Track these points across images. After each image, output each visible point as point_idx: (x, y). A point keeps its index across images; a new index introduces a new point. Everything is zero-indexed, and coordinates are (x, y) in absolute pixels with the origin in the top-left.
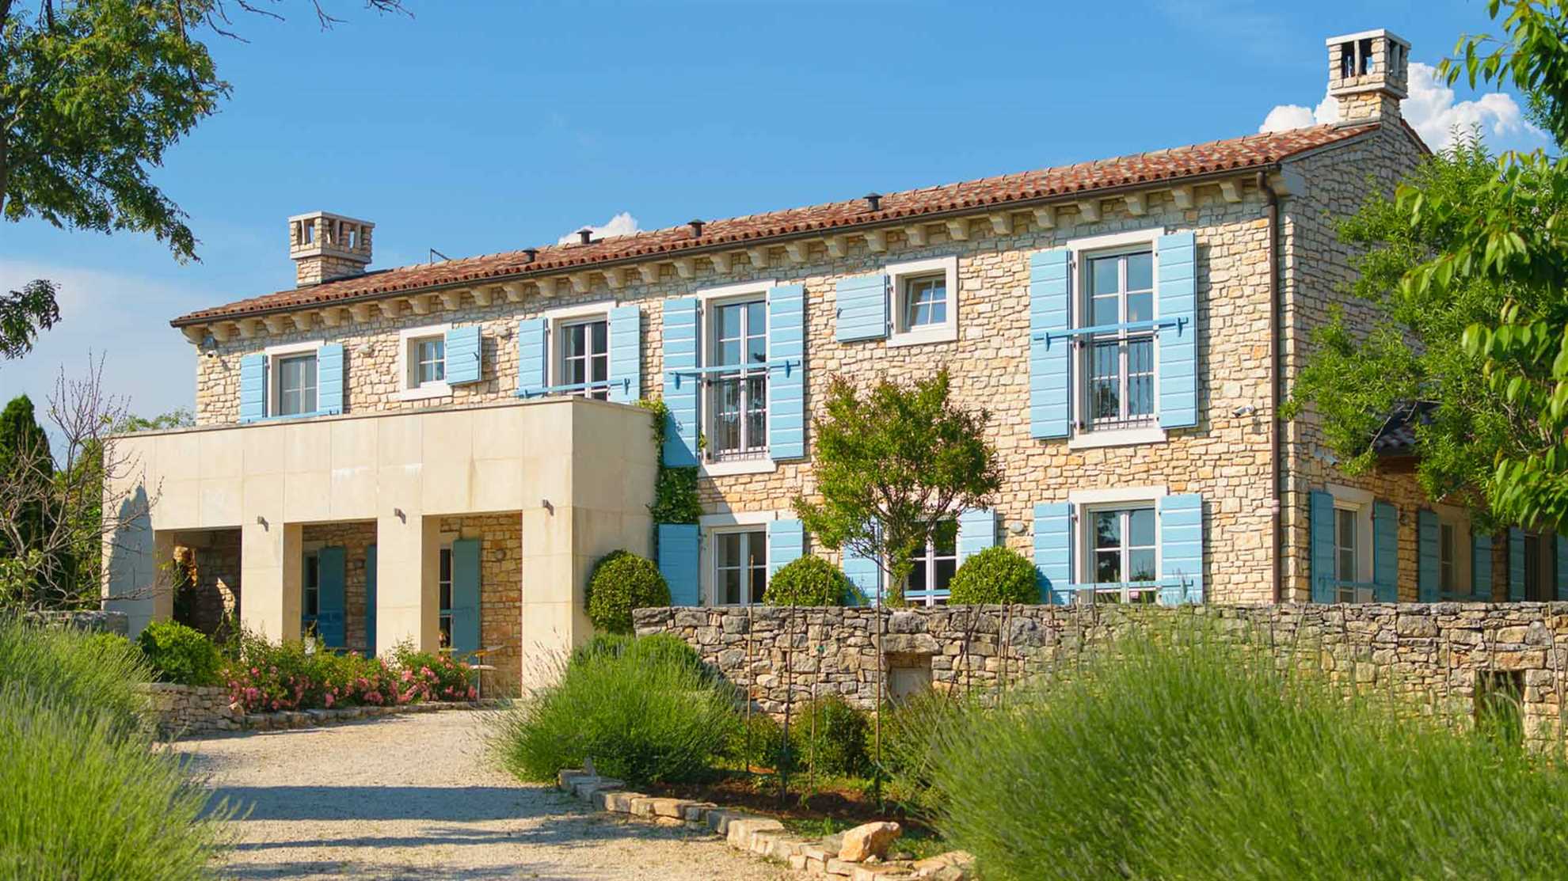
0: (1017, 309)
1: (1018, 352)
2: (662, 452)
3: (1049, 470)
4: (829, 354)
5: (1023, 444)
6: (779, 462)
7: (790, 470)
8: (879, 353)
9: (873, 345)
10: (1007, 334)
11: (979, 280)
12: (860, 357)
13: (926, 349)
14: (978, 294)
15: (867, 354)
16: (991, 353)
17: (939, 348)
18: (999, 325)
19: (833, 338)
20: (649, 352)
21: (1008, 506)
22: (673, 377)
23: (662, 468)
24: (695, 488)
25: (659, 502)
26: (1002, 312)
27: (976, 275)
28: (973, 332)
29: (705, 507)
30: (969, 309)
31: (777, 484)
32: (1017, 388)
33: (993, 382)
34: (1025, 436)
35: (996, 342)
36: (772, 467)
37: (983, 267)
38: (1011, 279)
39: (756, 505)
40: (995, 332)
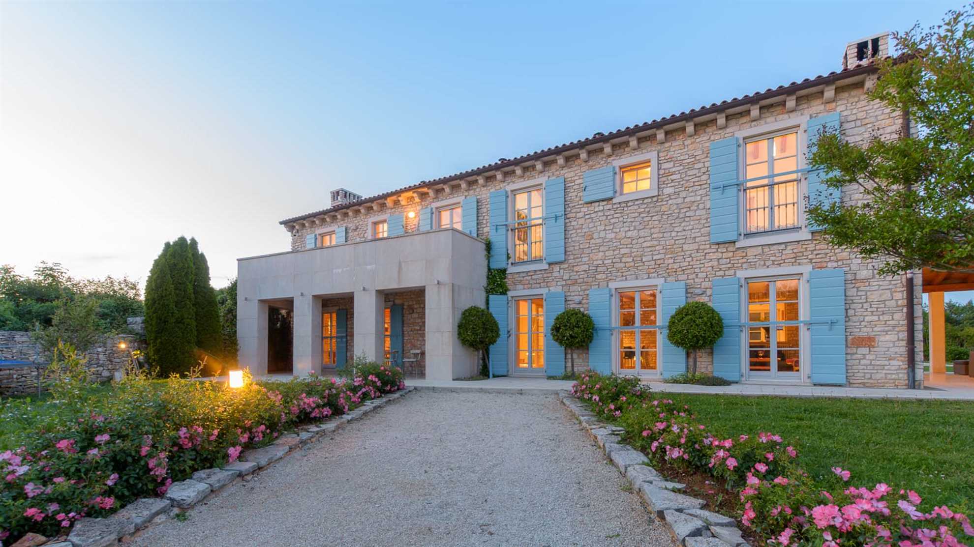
0: (697, 175)
1: (699, 198)
2: (489, 262)
3: (720, 260)
4: (578, 210)
5: (702, 247)
6: (550, 264)
7: (556, 268)
8: (609, 207)
9: (605, 203)
10: (691, 189)
11: (672, 163)
12: (597, 209)
13: (637, 203)
14: (671, 170)
15: (601, 208)
16: (680, 201)
17: (646, 201)
18: (685, 185)
19: (580, 202)
20: (481, 218)
21: (692, 281)
22: (494, 228)
23: (489, 269)
24: (505, 279)
25: (488, 285)
26: (687, 178)
27: (670, 160)
28: (668, 191)
29: (509, 287)
30: (664, 179)
31: (549, 275)
32: (699, 218)
33: (681, 215)
34: (704, 243)
35: (683, 194)
36: (547, 267)
37: (675, 155)
38: (693, 159)
39: (538, 286)
40: (683, 189)
